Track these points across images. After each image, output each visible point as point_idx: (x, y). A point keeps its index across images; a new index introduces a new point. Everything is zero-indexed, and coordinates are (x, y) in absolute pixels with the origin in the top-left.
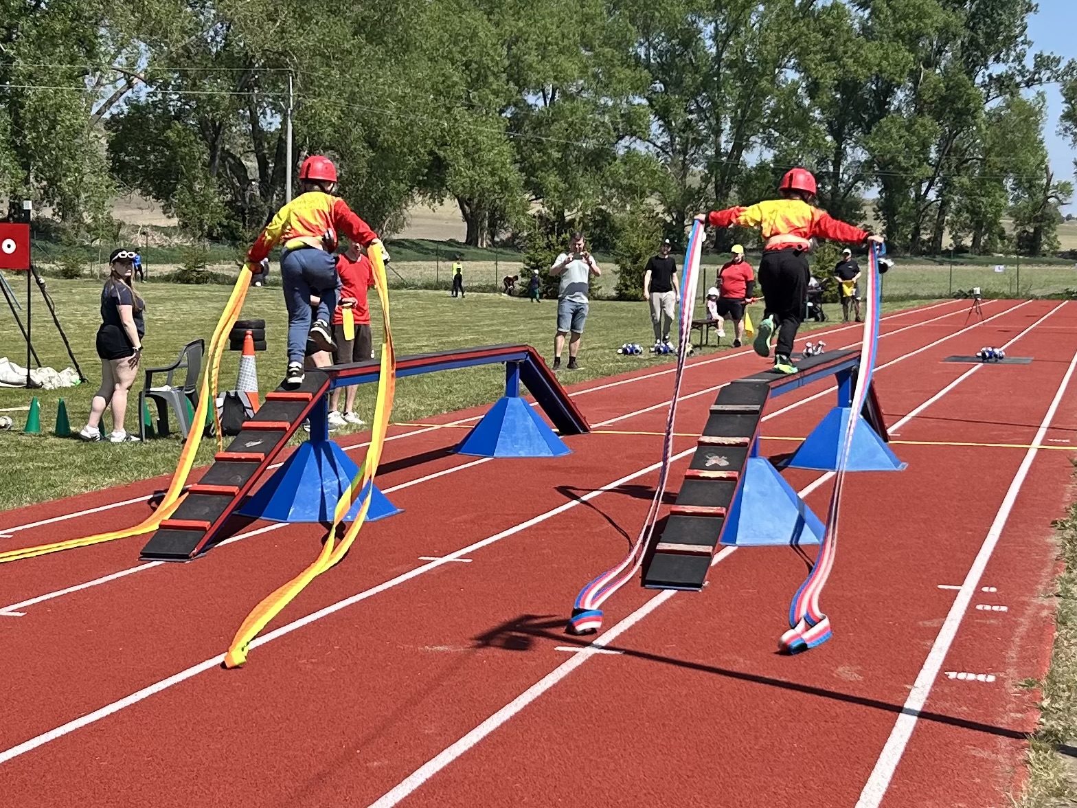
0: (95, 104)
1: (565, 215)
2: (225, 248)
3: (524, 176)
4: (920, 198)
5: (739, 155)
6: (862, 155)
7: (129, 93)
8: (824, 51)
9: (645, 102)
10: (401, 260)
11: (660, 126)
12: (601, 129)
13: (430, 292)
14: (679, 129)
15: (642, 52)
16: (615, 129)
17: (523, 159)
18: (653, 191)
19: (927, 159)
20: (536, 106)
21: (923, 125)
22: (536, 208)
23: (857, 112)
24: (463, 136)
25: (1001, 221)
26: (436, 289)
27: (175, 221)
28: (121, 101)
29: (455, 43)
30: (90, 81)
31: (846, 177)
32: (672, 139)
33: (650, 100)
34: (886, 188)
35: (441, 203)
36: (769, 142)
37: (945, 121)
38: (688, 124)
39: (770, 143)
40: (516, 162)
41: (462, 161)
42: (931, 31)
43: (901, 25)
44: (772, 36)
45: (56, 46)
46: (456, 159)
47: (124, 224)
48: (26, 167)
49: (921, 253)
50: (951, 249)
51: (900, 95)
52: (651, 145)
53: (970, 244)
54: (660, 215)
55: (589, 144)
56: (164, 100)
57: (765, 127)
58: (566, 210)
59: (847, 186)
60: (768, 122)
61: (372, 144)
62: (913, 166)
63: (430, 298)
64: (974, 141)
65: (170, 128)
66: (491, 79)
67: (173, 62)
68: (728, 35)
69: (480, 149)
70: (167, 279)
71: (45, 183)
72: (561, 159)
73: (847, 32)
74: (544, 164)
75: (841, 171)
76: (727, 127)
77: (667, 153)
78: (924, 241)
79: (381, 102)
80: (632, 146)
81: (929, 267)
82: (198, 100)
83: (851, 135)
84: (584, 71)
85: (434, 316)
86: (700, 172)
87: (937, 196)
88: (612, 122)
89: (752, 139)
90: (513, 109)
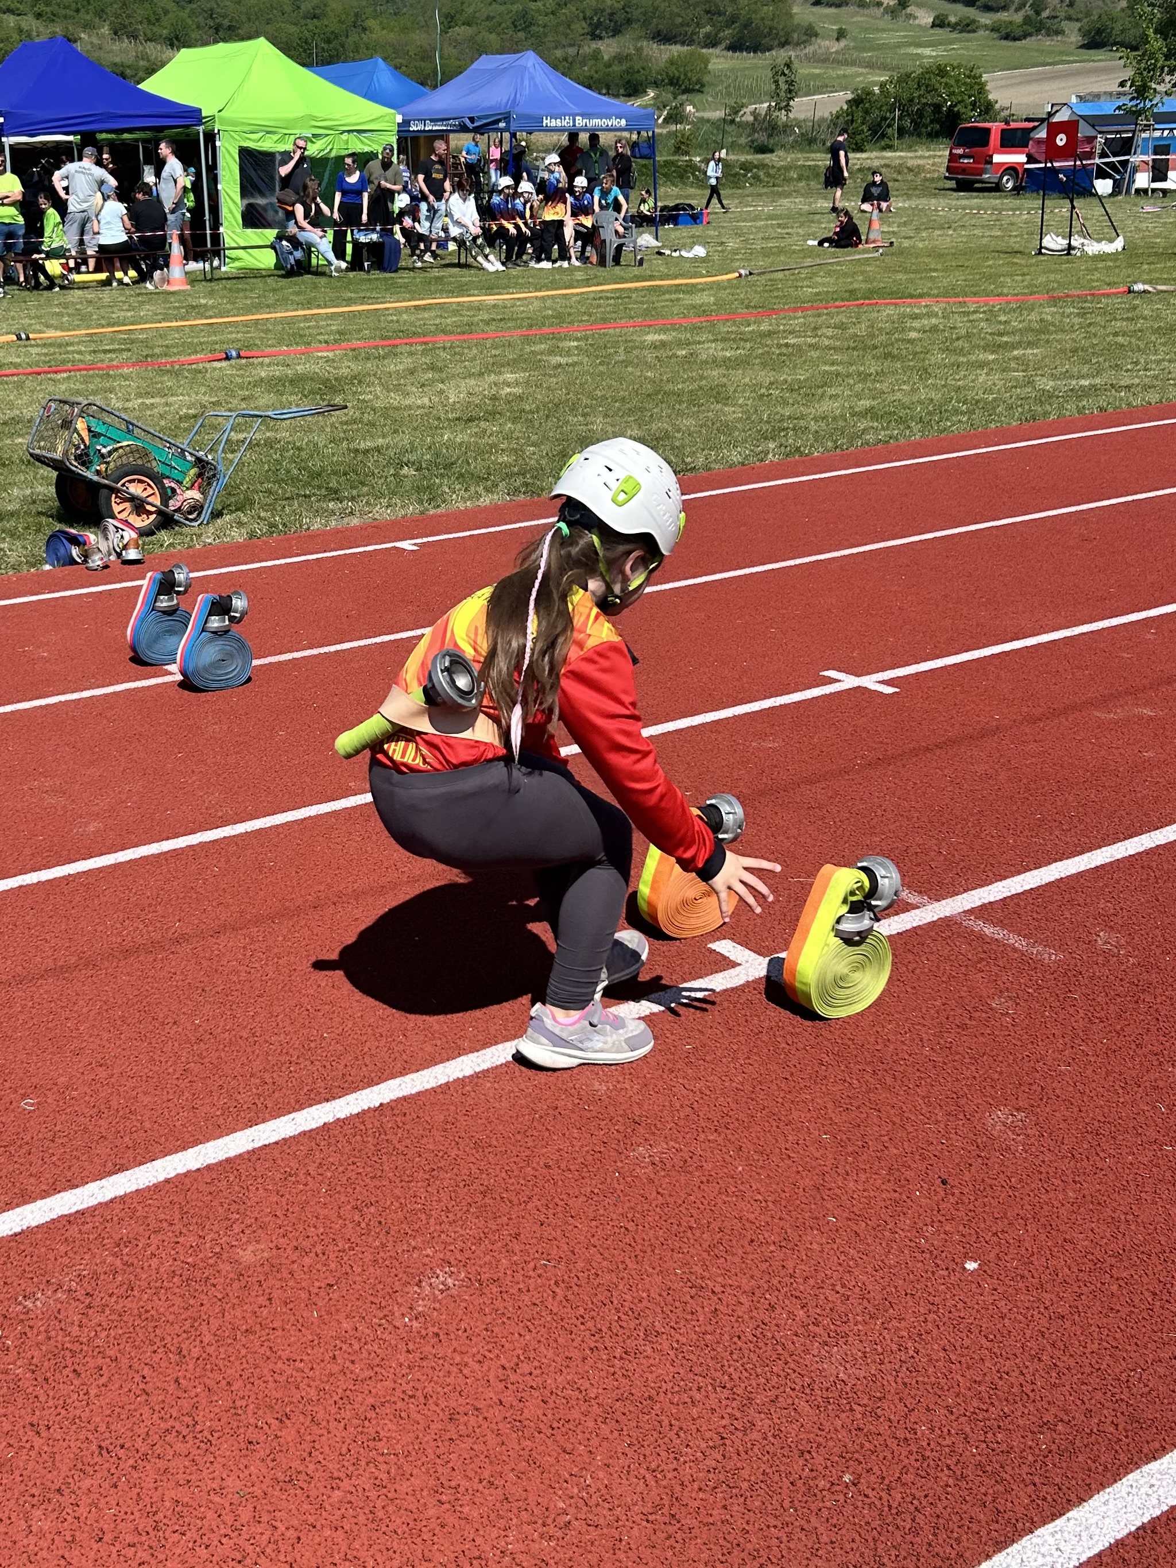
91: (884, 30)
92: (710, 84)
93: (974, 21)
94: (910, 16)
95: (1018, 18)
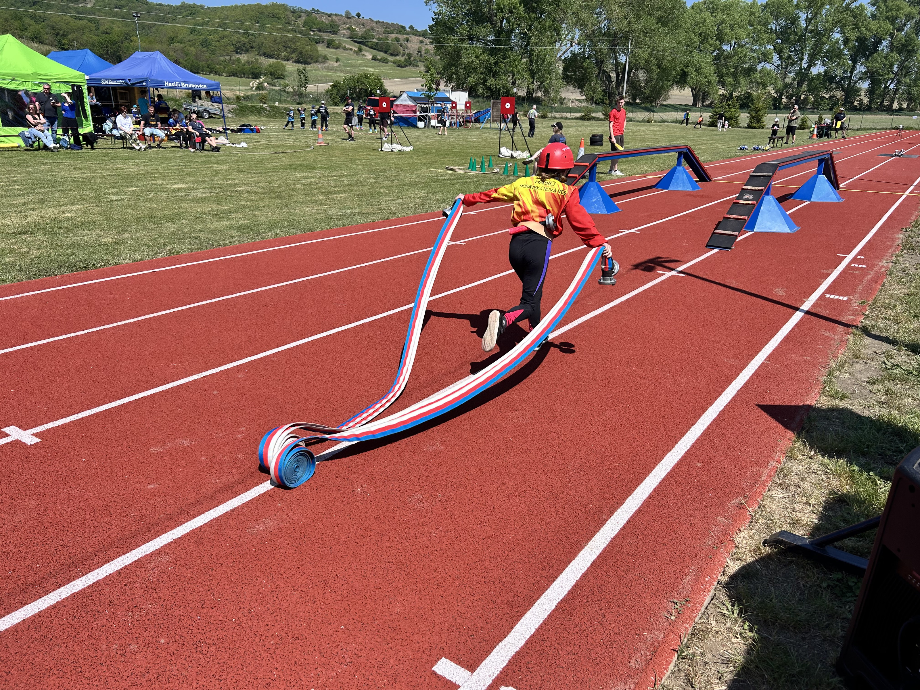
0: (559, 53)
1: (733, 94)
2: (601, 107)
3: (718, 79)
4: (886, 87)
5: (809, 70)
6: (863, 69)
7: (571, 49)
8: (853, 25)
9: (772, 48)
11: (777, 57)
12: (752, 59)
14: (785, 59)
15: (774, 27)
16: (758, 59)
17: (719, 72)
19: (892, 71)
20: (727, 50)
21: (892, 57)
22: (721, 91)
23: (864, 50)
24: (695, 63)
27: (584, 97)
28: (568, 52)
29: (697, 25)
30: (558, 45)
31: (855, 78)
32: (782, 63)
33: (774, 47)
34: (872, 83)
35: (684, 90)
37: (903, 54)
38: (789, 57)
39: (823, 64)
40: (716, 73)
41: (694, 73)
42: (902, 16)
43: (889, 14)
44: (831, 19)
45: (546, 32)
46: (691, 72)
47: (566, 98)
48: (533, 77)
49: (882, 111)
50: (897, 109)
51: (884, 43)
52: (773, 66)
53: (905, 107)
55: (746, 66)
56: (584, 52)
57: (822, 57)
58: (734, 92)
59: (855, 82)
60: (824, 55)
61: (659, 67)
62: (885, 74)
65: (585, 61)
66: (710, 40)
67: (588, 37)
68: (812, 19)
69: (701, 68)
71: (539, 83)
72: (734, 72)
73: (865, 17)
74: (727, 74)
75: (853, 76)
76: (806, 58)
77: (779, 69)
78: (885, 106)
79: (664, 50)
80: (765, 66)
81: (885, 116)
82: (596, 51)
83: (860, 61)
84: (748, 36)
86: (792, 76)
87: (894, 87)
88: (757, 56)
89: (816, 62)
90: (717, 52)
91: (354, 60)
92: (287, 76)
93: (387, 59)
94: (363, 55)
95: (403, 59)
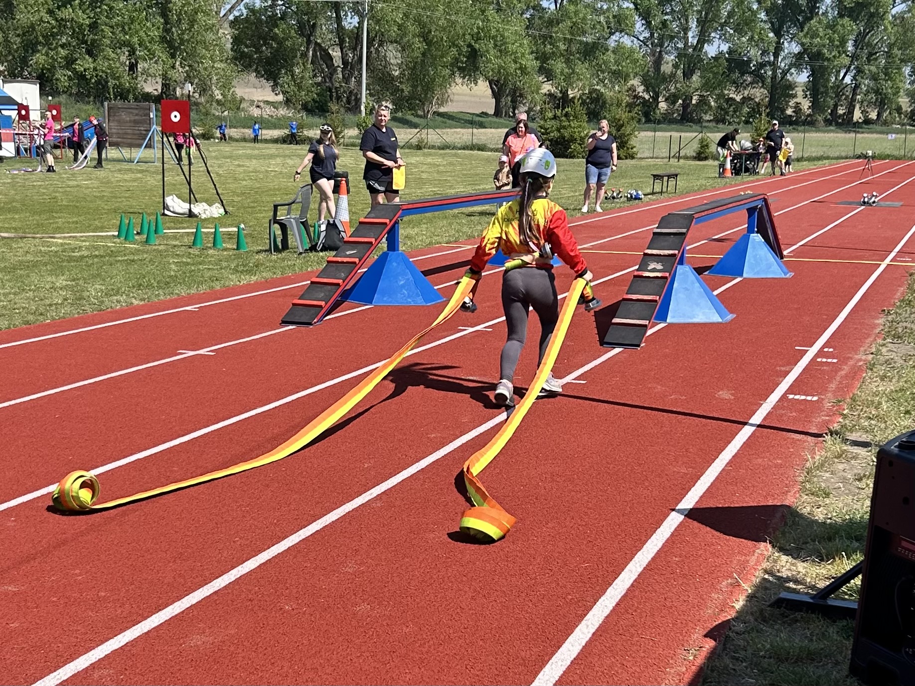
0: (222, 9)
1: (569, 93)
2: (317, 120)
3: (538, 63)
4: (838, 82)
5: (702, 47)
6: (796, 48)
9: (632, 6)
10: (446, 127)
11: (643, 24)
12: (598, 27)
13: (467, 152)
14: (657, 27)
16: (608, 28)
17: (538, 50)
18: (636, 74)
19: (845, 52)
20: (549, 9)
21: (843, 26)
22: (547, 88)
23: (794, 14)
24: (493, 32)
25: (900, 100)
26: (471, 149)
28: (242, 7)
31: (783, 65)
33: (635, 4)
34: (813, 74)
35: (476, 84)
36: (725, 38)
37: (861, 22)
38: (664, 23)
40: (532, 53)
41: (492, 52)
46: (487, 51)
47: (244, 99)
48: (173, 56)
49: (836, 124)
50: (860, 121)
51: (828, 1)
52: (635, 39)
53: (875, 118)
54: (641, 94)
55: (589, 39)
56: (273, 6)
57: (721, 26)
58: (569, 90)
59: (783, 71)
60: (725, 21)
61: (425, 39)
62: (834, 57)
63: (466, 157)
64: (882, 38)
65: (276, 26)
69: (506, 43)
70: (276, 141)
71: (187, 68)
72: (567, 50)
74: (554, 54)
75: (780, 60)
76: (694, 26)
77: (647, 46)
78: (841, 115)
80: (621, 40)
81: (842, 135)
82: (298, 5)
83: (788, 32)
85: (469, 170)
86: (672, 60)
87: (852, 81)
88: (606, 22)
89: (713, 35)
90: (532, 11)
